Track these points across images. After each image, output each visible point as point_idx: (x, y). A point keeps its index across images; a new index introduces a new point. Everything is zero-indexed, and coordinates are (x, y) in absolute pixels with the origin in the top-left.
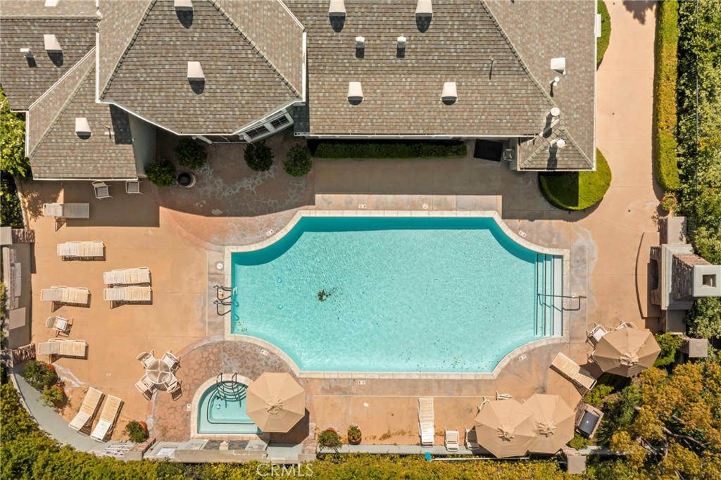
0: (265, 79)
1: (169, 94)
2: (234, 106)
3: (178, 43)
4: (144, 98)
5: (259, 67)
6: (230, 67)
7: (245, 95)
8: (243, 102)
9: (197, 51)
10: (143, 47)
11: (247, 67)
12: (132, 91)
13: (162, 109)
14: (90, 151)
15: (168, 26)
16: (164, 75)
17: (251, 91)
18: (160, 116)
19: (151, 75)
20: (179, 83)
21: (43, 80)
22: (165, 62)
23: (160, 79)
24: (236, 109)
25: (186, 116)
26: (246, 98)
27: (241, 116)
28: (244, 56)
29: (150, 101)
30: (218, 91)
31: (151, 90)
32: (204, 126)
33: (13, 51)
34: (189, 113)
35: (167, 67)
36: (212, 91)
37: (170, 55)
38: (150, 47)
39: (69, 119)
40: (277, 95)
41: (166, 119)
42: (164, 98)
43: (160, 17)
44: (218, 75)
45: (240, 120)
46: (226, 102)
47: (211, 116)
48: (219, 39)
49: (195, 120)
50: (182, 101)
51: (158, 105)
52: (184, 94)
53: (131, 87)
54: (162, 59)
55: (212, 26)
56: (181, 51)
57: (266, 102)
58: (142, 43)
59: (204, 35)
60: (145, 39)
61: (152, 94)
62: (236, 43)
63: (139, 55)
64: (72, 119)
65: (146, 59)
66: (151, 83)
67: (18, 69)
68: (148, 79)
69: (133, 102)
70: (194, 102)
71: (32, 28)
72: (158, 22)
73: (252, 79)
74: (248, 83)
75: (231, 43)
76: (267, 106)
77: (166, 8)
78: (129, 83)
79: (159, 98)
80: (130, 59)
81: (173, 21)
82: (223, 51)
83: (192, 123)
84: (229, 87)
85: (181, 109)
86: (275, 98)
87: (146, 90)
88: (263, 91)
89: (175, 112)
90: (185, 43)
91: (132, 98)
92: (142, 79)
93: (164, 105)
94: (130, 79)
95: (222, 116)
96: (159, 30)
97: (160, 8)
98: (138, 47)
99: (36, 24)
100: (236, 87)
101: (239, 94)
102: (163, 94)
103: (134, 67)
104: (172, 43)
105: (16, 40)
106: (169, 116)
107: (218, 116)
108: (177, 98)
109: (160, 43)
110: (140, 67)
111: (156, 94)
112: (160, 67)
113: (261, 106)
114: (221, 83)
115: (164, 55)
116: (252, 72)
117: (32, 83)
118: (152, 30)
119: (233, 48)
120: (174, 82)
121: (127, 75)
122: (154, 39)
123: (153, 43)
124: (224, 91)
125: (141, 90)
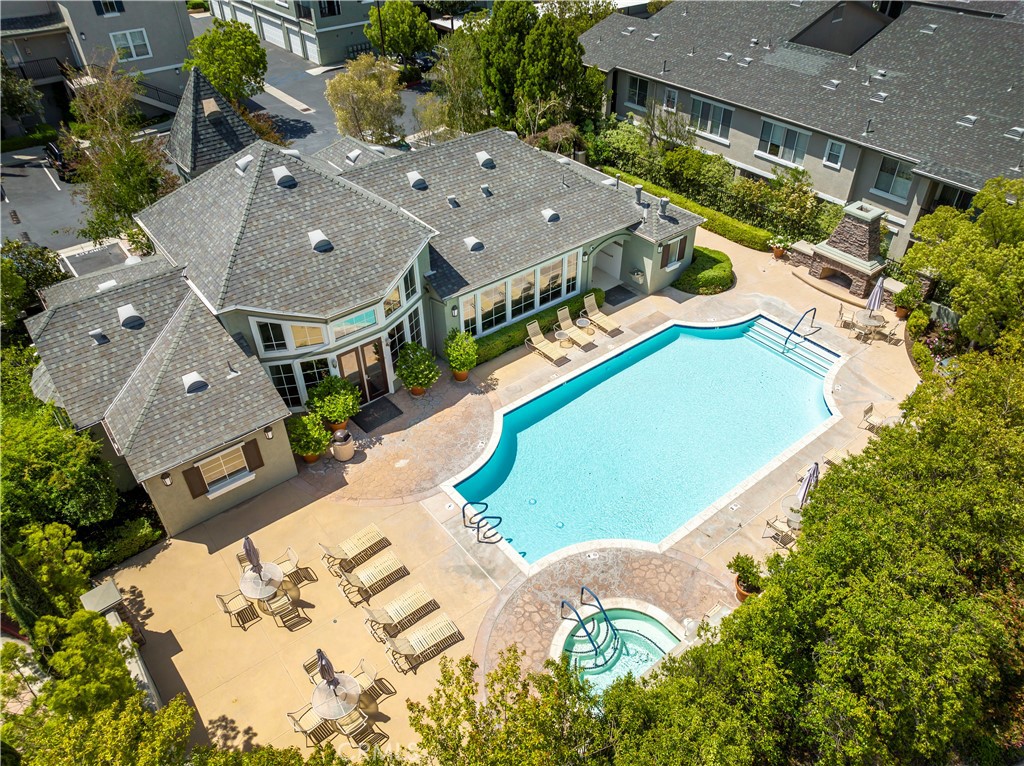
0: (392, 225)
1: (299, 275)
2: (373, 263)
3: (291, 218)
4: (272, 289)
5: (381, 215)
6: (352, 225)
7: (379, 247)
8: (381, 256)
9: (314, 220)
10: (255, 233)
11: (369, 219)
12: (254, 285)
13: (296, 294)
14: (213, 408)
15: (276, 204)
16: (287, 255)
17: (384, 241)
18: (297, 304)
19: (272, 260)
20: (306, 258)
21: (121, 367)
22: (283, 241)
23: (284, 260)
24: (377, 266)
25: (326, 294)
26: (382, 250)
27: (386, 272)
28: (362, 209)
29: (280, 291)
30: (350, 252)
31: (277, 277)
32: (351, 298)
33: (77, 343)
34: (328, 288)
35: (287, 245)
36: (344, 255)
37: (287, 232)
38: (263, 230)
39: (173, 381)
40: (411, 236)
41: (305, 306)
42: (295, 281)
43: (265, 198)
44: (344, 236)
45: (386, 277)
46: (364, 261)
47: (354, 283)
48: (332, 201)
49: (337, 294)
50: (316, 277)
51: (290, 292)
52: (315, 269)
53: (253, 281)
54: (280, 238)
55: (320, 191)
56: (297, 224)
57: (403, 247)
58: (253, 228)
59: (314, 202)
60: (255, 223)
61: (279, 281)
62: (349, 199)
63: (253, 242)
64: (178, 379)
65: (263, 244)
66: (275, 268)
67: (84, 365)
68: (270, 265)
69: (259, 299)
70: (329, 273)
71: (102, 305)
72: (264, 203)
73: (380, 229)
74: (378, 234)
75: (344, 201)
76: (407, 251)
77: (269, 188)
78: (249, 277)
79: (289, 282)
80: (243, 251)
81: (279, 199)
82: (339, 211)
83: (336, 299)
84: (360, 244)
85: (318, 287)
86: (411, 241)
87: (271, 279)
88: (395, 237)
89: (312, 294)
90: (298, 215)
91: (258, 294)
92: (263, 268)
93: (297, 289)
94: (249, 272)
95: (366, 279)
96: (267, 211)
97: (263, 190)
98: (249, 235)
99: (106, 299)
100: (366, 242)
101: (373, 249)
102: (291, 277)
103: (250, 257)
104: (285, 220)
105: (80, 327)
106: (308, 300)
107: (361, 281)
108: (309, 276)
109: (272, 223)
110: (257, 255)
111: (285, 279)
112: (280, 248)
113: (401, 253)
114: (350, 243)
115: (280, 234)
116: (376, 222)
117: (105, 378)
118: (260, 213)
119: (348, 204)
120: (300, 259)
121: (245, 269)
122: (265, 221)
123: (265, 225)
124: (356, 250)
125: (265, 281)
